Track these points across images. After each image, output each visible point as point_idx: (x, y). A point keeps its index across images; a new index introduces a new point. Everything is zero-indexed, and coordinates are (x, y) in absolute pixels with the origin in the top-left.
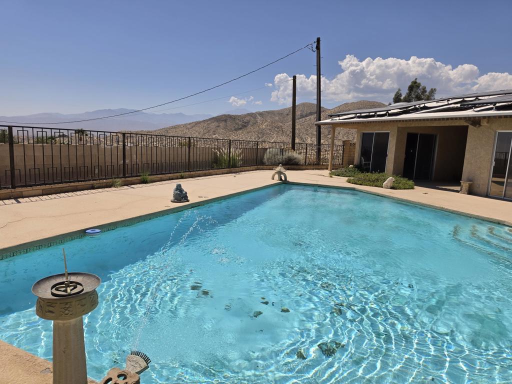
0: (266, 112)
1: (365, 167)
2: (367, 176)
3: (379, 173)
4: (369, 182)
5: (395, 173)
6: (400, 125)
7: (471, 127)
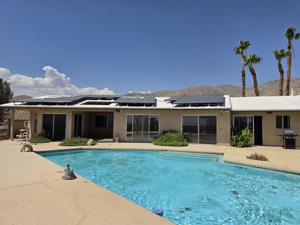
6: (73, 110)
7: (115, 112)
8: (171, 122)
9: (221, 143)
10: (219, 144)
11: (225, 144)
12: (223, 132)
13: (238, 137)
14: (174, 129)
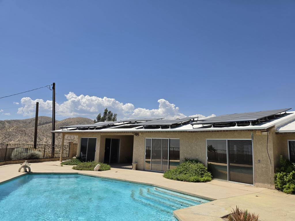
0: (13, 120)
1: (83, 158)
2: (85, 164)
3: (91, 162)
4: (86, 168)
5: (100, 161)
6: (102, 135)
7: (135, 136)
8: (194, 148)
9: (259, 182)
10: (257, 184)
11: (266, 184)
12: (262, 165)
13: (285, 176)
14: (197, 157)
